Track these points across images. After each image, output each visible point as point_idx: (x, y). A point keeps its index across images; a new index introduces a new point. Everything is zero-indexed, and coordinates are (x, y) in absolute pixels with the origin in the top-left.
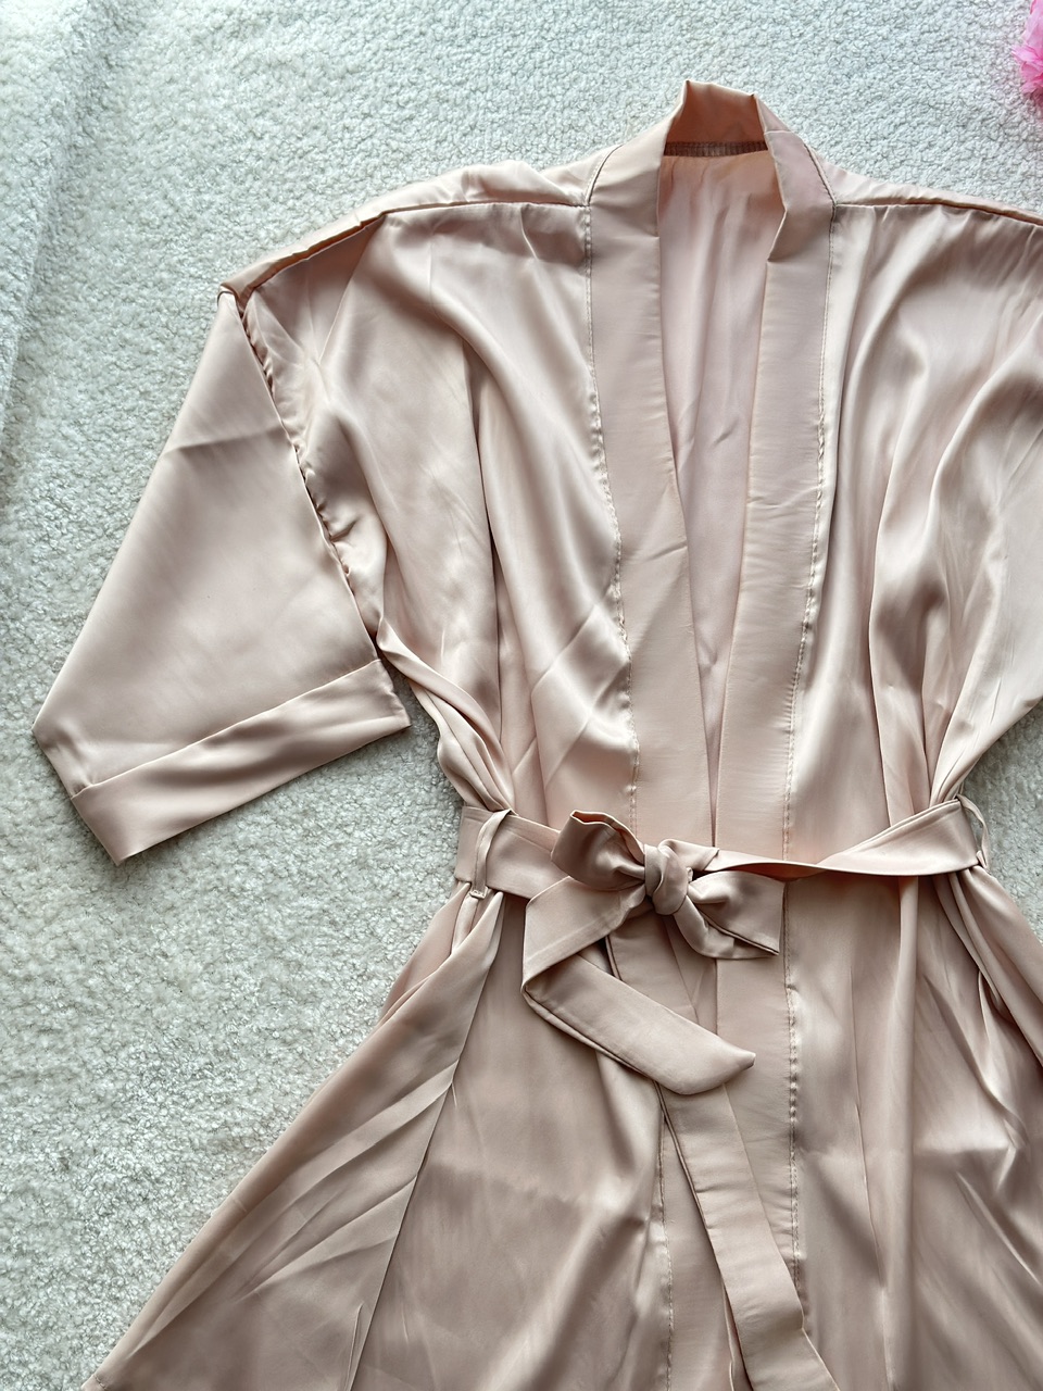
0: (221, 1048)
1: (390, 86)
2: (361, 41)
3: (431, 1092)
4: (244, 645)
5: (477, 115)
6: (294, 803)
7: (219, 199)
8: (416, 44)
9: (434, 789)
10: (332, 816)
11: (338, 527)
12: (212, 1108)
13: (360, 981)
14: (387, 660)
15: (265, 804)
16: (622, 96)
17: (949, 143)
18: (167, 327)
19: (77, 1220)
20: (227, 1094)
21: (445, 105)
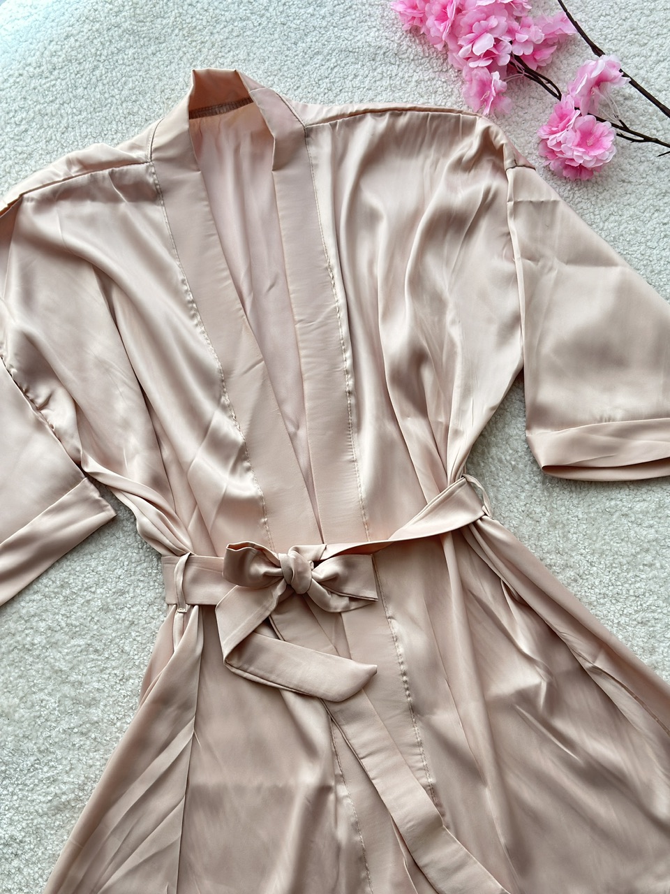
0: (42, 748)
3: (182, 741)
5: (68, 119)
6: (53, 582)
8: (18, 82)
9: (141, 551)
10: (80, 583)
11: (40, 401)
12: (45, 787)
13: (122, 683)
14: (92, 478)
15: (35, 587)
16: (157, 87)
17: (367, 72)
20: (53, 776)
21: (46, 117)
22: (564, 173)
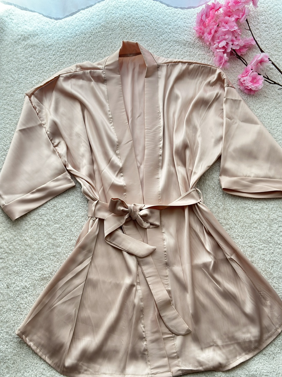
0: (40, 258)
1: (59, 48)
2: (51, 39)
3: (87, 262)
4: (38, 171)
5: (78, 53)
6: (51, 205)
7: (23, 76)
8: (63, 38)
9: (82, 198)
10: (60, 206)
11: (55, 144)
12: (39, 271)
13: (69, 241)
14: (69, 171)
15: (45, 205)
16: (110, 45)
17: (182, 49)
18: (14, 104)
19: (11, 298)
20: (42, 268)
21: (71, 51)
22: (245, 91)
